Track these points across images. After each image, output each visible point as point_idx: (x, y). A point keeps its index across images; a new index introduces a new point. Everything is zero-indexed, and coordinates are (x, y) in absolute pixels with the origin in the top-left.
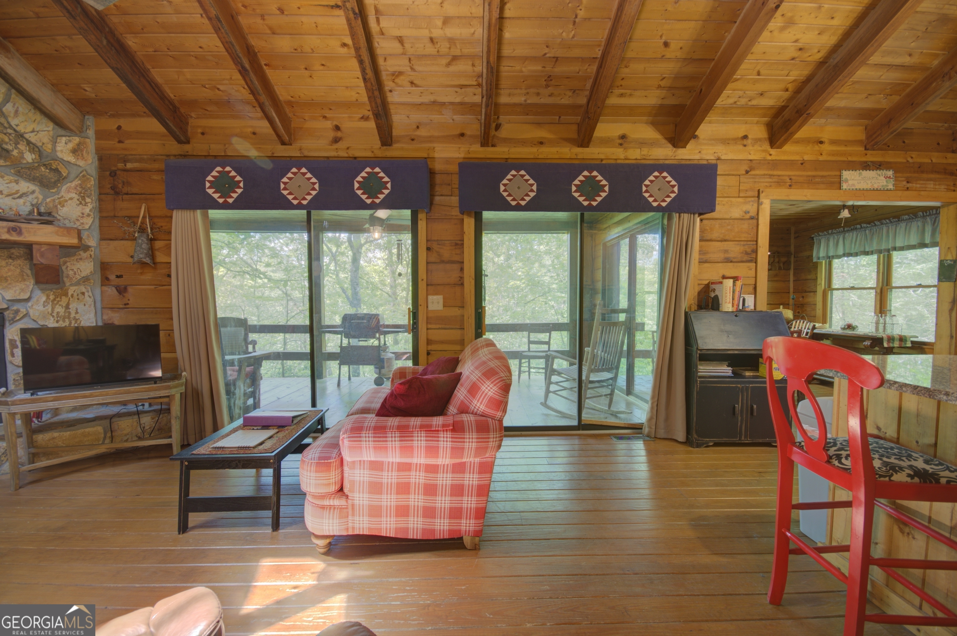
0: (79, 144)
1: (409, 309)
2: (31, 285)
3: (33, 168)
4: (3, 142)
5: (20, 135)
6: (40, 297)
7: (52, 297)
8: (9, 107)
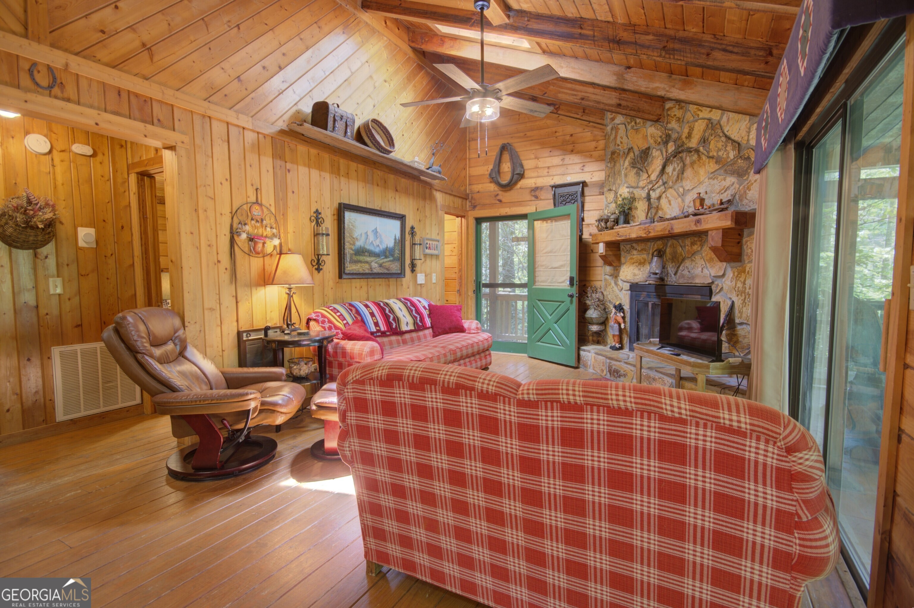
2: (725, 264)
3: (734, 162)
4: (719, 150)
5: (728, 138)
6: (730, 274)
7: (736, 274)
8: (724, 119)
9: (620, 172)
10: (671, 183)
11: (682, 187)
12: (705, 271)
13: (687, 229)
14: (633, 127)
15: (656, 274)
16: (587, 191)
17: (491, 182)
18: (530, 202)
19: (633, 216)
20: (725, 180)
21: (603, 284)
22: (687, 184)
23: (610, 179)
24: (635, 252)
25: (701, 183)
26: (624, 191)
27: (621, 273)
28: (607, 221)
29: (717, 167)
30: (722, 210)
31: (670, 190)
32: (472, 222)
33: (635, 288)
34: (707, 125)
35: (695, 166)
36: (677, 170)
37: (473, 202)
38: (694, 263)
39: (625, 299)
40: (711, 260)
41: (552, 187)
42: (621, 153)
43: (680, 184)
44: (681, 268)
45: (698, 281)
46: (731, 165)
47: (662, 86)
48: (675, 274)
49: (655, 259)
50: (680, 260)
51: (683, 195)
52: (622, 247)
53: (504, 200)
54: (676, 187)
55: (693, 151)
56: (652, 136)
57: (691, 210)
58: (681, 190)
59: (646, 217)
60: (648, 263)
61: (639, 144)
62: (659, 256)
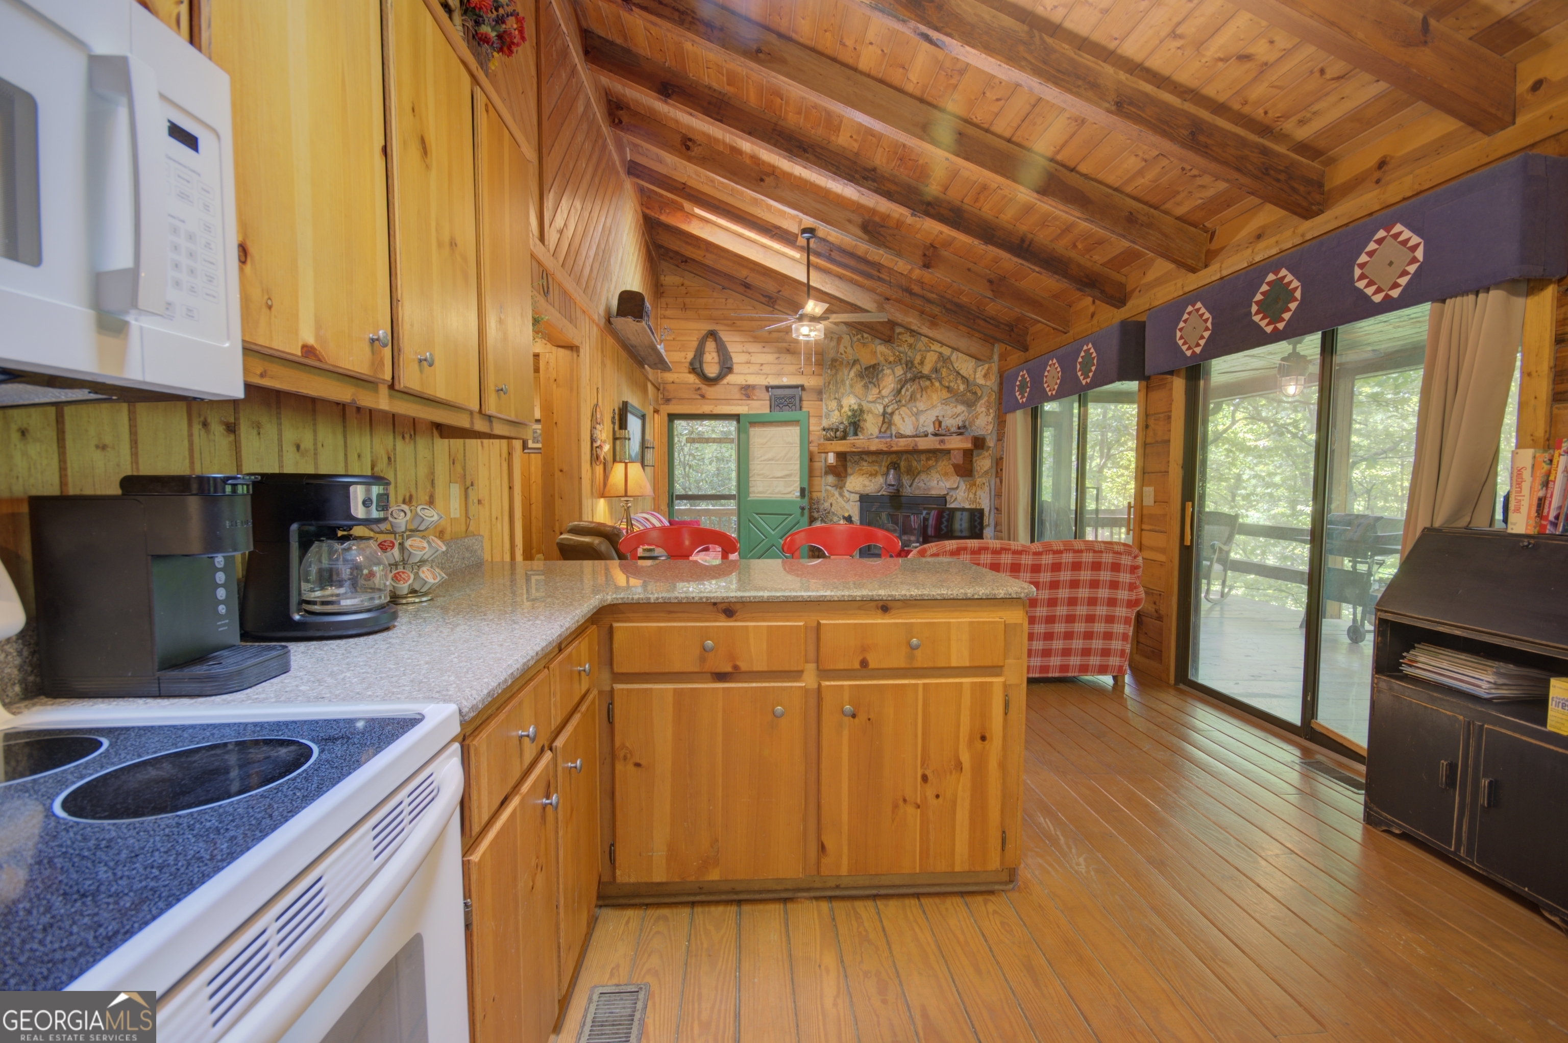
0: (988, 370)
1: (1129, 503)
2: (959, 478)
3: (964, 395)
4: (950, 381)
5: (958, 373)
6: (963, 486)
7: (968, 486)
8: (954, 357)
9: (843, 381)
10: (903, 402)
11: (915, 407)
12: (941, 484)
13: (932, 447)
14: (859, 340)
15: (893, 485)
16: (805, 396)
17: (690, 372)
18: (740, 402)
19: (862, 428)
20: (956, 406)
21: (823, 494)
22: (921, 405)
23: (831, 386)
24: (865, 464)
25: (934, 407)
26: (850, 402)
27: (848, 484)
28: (837, 430)
29: (949, 395)
30: (961, 434)
31: (904, 408)
32: (666, 418)
33: (864, 499)
34: (939, 357)
35: (929, 391)
36: (910, 391)
37: (666, 394)
38: (929, 477)
39: (853, 509)
40: (946, 474)
41: (767, 388)
42: (845, 363)
43: (914, 404)
44: (916, 480)
45: (934, 493)
46: (961, 396)
47: (915, 321)
48: (910, 486)
49: (892, 472)
50: (916, 473)
51: (917, 415)
52: (848, 458)
53: (707, 396)
54: (909, 406)
55: (928, 378)
56: (881, 353)
57: (931, 429)
58: (915, 409)
59: (880, 431)
60: (883, 475)
61: (867, 359)
62: (895, 469)
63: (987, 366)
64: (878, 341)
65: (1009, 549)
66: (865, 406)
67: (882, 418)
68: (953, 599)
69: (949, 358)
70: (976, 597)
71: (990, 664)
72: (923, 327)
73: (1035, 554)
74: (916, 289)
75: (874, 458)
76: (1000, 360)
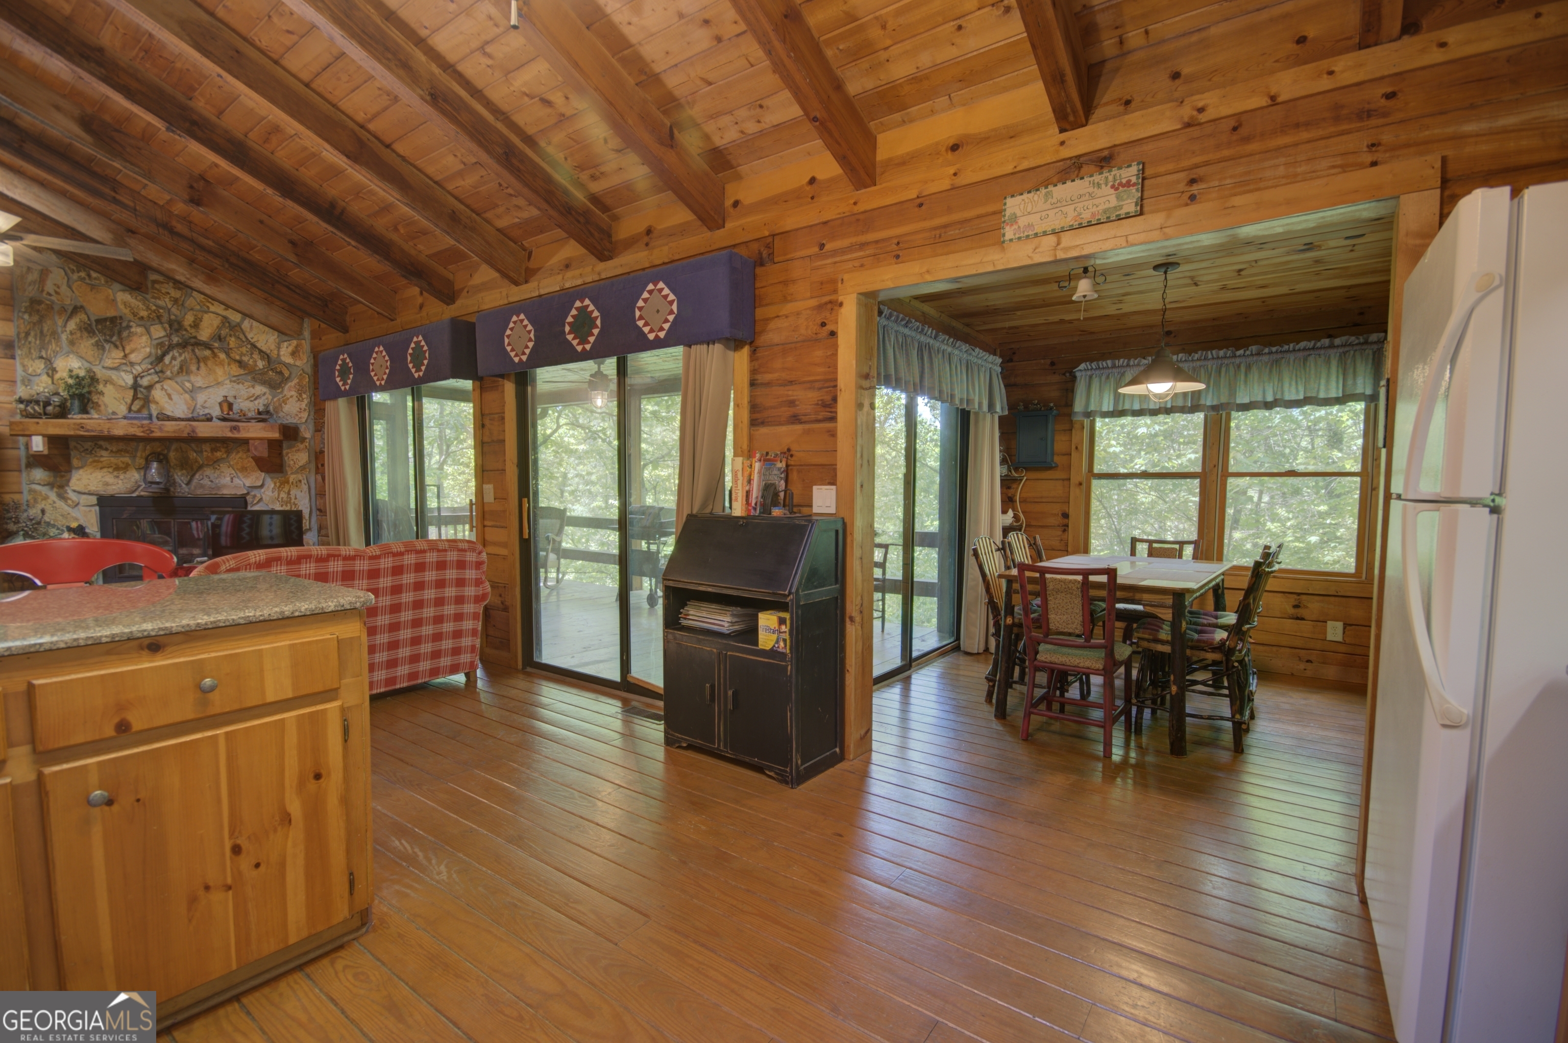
0: (296, 347)
1: (471, 501)
2: (263, 474)
3: (263, 373)
4: (242, 355)
5: (254, 346)
6: (270, 484)
7: (278, 484)
8: (246, 324)
9: (54, 334)
10: (168, 373)
11: (189, 381)
12: (236, 481)
13: (219, 434)
14: (82, 279)
15: (158, 483)
19: (96, 404)
20: (253, 387)
21: (25, 496)
22: (198, 380)
23: (30, 339)
24: (104, 453)
25: (218, 384)
26: (70, 365)
27: (74, 482)
28: (47, 404)
29: (242, 372)
30: (263, 421)
31: (170, 382)
33: (106, 503)
34: (223, 323)
35: (209, 363)
36: (179, 359)
38: (218, 472)
39: (87, 517)
40: (244, 469)
42: (57, 307)
43: (186, 378)
44: (197, 476)
45: (226, 492)
46: (260, 374)
47: (181, 270)
48: (188, 484)
49: (155, 465)
50: (195, 467)
51: (193, 391)
52: (73, 444)
54: (179, 379)
55: (207, 346)
56: (125, 304)
57: (216, 412)
58: (188, 385)
59: (130, 410)
60: (138, 469)
61: (97, 307)
62: (160, 461)
63: (295, 342)
64: (116, 286)
65: (340, 555)
66: (99, 372)
67: (131, 393)
68: (265, 621)
69: (239, 325)
70: (297, 614)
71: (321, 689)
72: (194, 279)
73: (372, 558)
74: (180, 227)
75: (121, 446)
76: (312, 338)
